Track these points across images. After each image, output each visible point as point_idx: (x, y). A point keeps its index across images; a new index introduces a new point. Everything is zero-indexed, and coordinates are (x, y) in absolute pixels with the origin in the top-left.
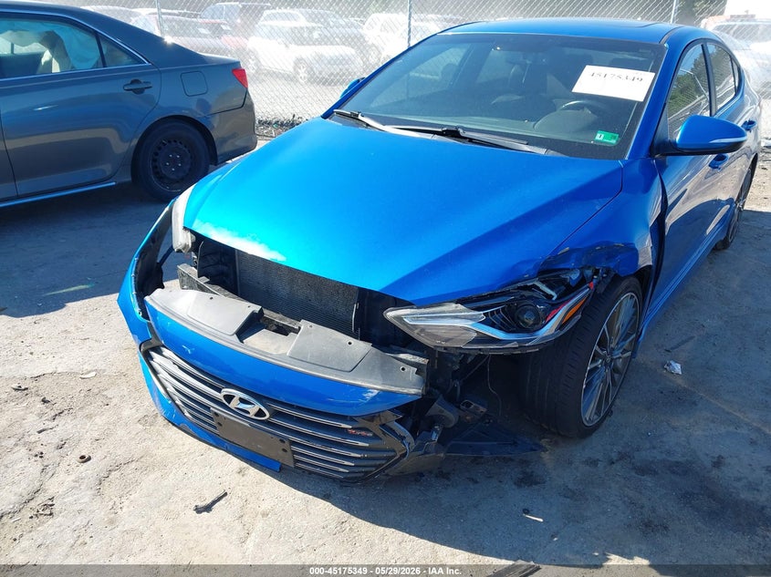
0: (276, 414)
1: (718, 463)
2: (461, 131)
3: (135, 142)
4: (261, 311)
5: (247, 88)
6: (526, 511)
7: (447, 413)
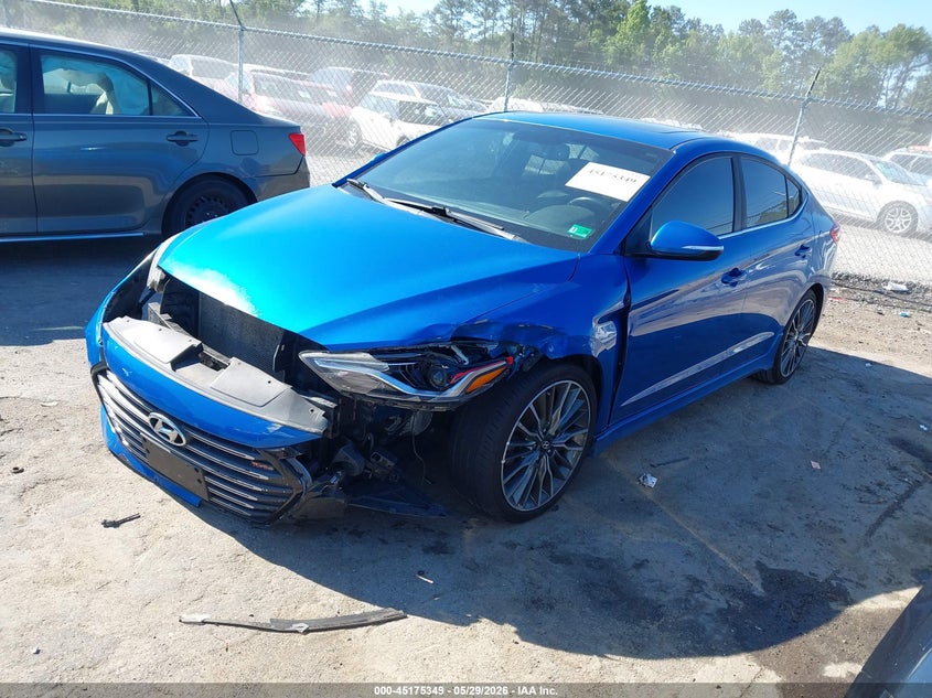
0: (193, 442)
1: (639, 565)
2: (447, 210)
3: (170, 195)
4: (200, 346)
5: (304, 155)
6: (422, 573)
7: (352, 461)
